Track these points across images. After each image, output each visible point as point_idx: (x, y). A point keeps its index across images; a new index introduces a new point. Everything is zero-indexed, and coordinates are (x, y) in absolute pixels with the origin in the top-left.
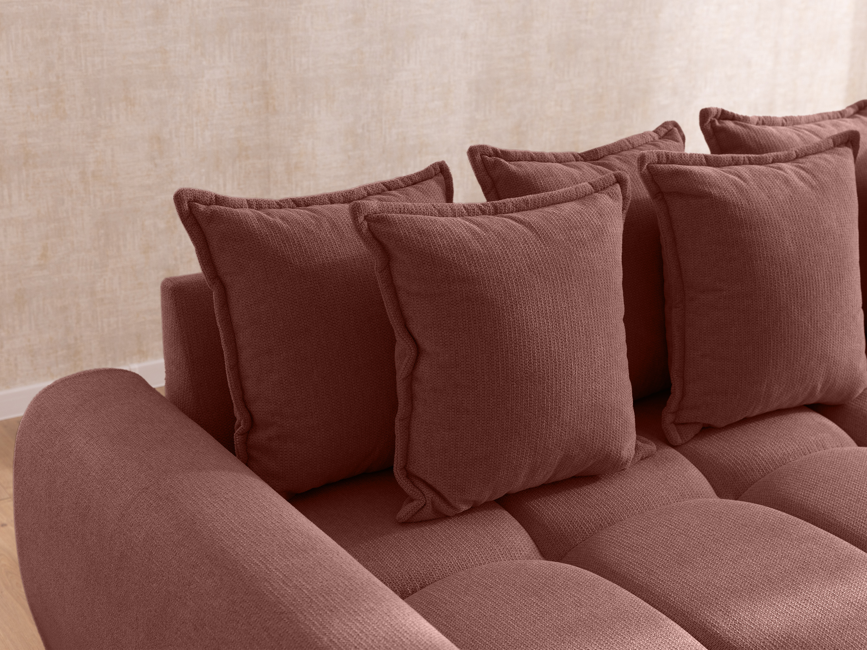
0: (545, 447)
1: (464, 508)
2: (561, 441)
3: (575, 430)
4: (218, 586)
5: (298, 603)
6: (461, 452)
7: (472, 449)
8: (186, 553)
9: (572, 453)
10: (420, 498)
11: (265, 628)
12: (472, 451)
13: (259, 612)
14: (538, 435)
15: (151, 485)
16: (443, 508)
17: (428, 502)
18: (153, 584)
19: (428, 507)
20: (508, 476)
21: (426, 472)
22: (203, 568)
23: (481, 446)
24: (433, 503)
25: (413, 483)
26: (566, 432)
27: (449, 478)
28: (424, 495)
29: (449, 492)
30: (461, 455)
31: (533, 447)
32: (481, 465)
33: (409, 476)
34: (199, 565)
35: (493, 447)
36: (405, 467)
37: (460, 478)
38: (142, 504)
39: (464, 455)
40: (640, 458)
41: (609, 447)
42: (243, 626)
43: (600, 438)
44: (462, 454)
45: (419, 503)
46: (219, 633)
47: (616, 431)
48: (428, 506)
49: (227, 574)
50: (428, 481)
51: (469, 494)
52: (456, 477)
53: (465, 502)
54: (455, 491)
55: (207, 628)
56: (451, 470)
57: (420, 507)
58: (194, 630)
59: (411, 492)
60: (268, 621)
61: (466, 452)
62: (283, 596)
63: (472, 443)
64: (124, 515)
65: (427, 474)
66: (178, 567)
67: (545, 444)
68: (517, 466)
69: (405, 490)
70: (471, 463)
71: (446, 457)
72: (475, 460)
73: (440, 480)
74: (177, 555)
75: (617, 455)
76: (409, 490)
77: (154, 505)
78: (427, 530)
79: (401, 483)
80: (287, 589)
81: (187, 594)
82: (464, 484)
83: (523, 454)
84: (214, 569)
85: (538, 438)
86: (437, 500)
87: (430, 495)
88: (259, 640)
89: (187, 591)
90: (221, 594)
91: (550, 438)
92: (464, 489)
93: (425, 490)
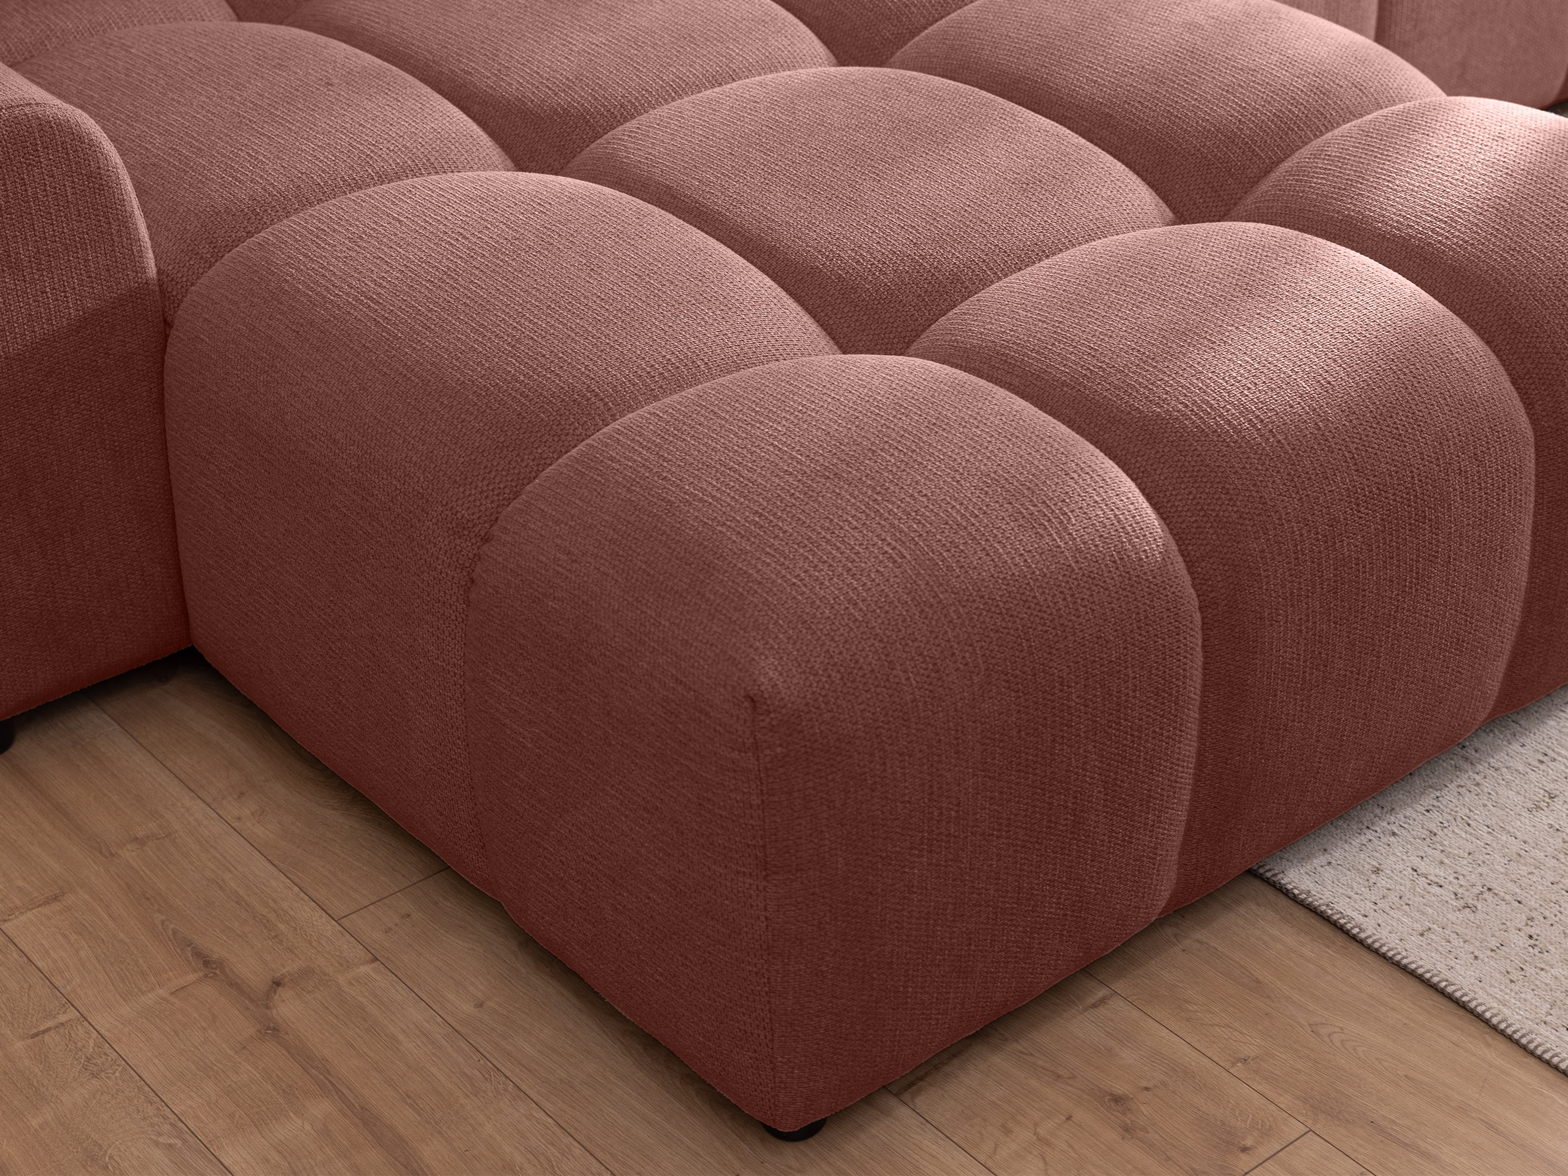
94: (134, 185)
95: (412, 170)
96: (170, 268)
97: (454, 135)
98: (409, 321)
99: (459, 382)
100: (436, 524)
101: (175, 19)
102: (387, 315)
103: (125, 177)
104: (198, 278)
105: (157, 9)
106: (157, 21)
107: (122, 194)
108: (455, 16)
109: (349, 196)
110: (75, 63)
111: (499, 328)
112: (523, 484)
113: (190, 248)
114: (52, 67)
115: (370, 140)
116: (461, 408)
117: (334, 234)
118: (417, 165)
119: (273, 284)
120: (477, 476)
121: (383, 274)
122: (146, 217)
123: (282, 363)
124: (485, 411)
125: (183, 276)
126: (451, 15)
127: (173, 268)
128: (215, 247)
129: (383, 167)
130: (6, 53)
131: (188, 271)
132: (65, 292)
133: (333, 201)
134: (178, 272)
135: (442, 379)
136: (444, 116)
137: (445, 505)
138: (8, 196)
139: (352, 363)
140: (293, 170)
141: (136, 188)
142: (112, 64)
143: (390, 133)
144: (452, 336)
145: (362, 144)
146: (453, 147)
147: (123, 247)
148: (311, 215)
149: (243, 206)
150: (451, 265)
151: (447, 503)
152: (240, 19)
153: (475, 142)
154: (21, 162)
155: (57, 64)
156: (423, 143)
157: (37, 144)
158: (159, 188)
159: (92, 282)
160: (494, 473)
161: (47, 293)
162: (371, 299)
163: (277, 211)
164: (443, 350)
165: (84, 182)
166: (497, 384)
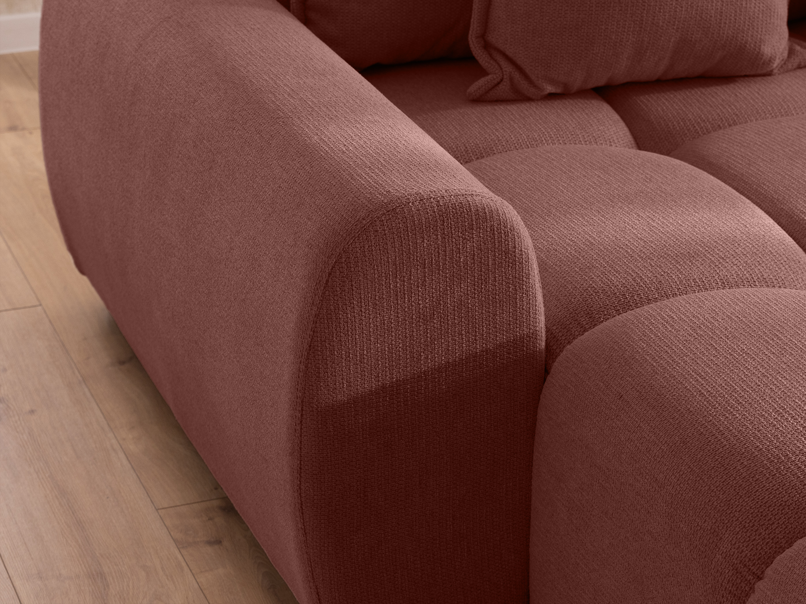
0: (653, 23)
1: (550, 89)
2: (675, 18)
3: (695, 7)
4: (221, 99)
5: (298, 110)
6: (547, 18)
7: (560, 15)
8: (197, 72)
9: (692, 38)
10: (497, 72)
11: (258, 131)
12: (560, 17)
13: (255, 118)
14: (644, 6)
15: (175, 14)
16: (523, 85)
17: (505, 77)
18: (161, 110)
19: (505, 84)
20: (605, 55)
21: (506, 42)
22: (210, 84)
23: (572, 12)
24: (511, 79)
25: (491, 55)
26: (682, 7)
27: (532, 50)
28: (501, 69)
29: (531, 66)
30: (547, 22)
31: (637, 20)
32: (571, 36)
33: (487, 46)
34: (207, 82)
35: (585, 14)
36: (483, 36)
37: (545, 51)
38: (161, 32)
39: (551, 22)
40: (795, 65)
41: (743, 36)
42: (238, 131)
43: (730, 23)
44: (548, 20)
45: (495, 77)
46: (215, 143)
47: (754, 18)
48: (504, 82)
49: (232, 87)
50: (508, 53)
51: (556, 71)
52: (539, 48)
53: (552, 81)
54: (538, 66)
55: (205, 142)
56: (534, 40)
57: (496, 82)
58: (194, 146)
59: (487, 64)
60: (263, 125)
61: (553, 18)
62: (284, 105)
63: (560, 8)
64: (141, 45)
65: (506, 44)
66: (187, 87)
67: (654, 20)
68: (617, 42)
69: (480, 61)
70: (558, 33)
71: (529, 24)
72: (564, 30)
73: (521, 52)
74: (187, 76)
75: (755, 50)
76: (484, 62)
77: (174, 32)
78: (500, 109)
79: (476, 54)
80: (291, 100)
81: (191, 112)
82: (549, 58)
83: (625, 28)
84: (221, 84)
85: (644, 9)
86: (517, 76)
87: (507, 68)
88: (250, 142)
89: (191, 108)
90: (223, 105)
91: (660, 12)
92: (549, 65)
93: (504, 63)
94: (539, 264)
95: (749, 282)
96: (554, 328)
97: (786, 259)
98: (726, 396)
99: (758, 449)
100: (725, 558)
101: (590, 142)
102: (710, 389)
103: (533, 256)
104: (574, 338)
105: (578, 133)
106: (577, 142)
107: (529, 270)
108: (801, 167)
109: (697, 294)
110: (512, 166)
111: (795, 411)
112: (797, 537)
113: (572, 315)
114: (494, 168)
115: (721, 254)
116: (756, 470)
117: (680, 322)
118: (753, 278)
119: (628, 353)
120: (762, 525)
121: (712, 358)
122: (543, 288)
123: (625, 414)
124: (775, 474)
125: (563, 335)
126: (798, 165)
127: (557, 328)
128: (590, 317)
129: (727, 276)
130: (464, 153)
131: (567, 332)
132: (476, 336)
133: (685, 296)
134: (560, 332)
135: (745, 444)
136: (781, 244)
137: (734, 545)
138: (446, 260)
139: (677, 422)
140: (658, 269)
141: (540, 266)
142: (537, 170)
143: (737, 251)
144: (758, 412)
145: (714, 256)
146: (783, 268)
147: (523, 309)
148: (667, 306)
149: (616, 291)
150: (765, 358)
151: (735, 543)
152: (640, 148)
153: (801, 267)
154: (459, 237)
155: (499, 166)
156: (761, 262)
157: (473, 224)
158: (556, 268)
159: (496, 332)
160: (776, 525)
161: (462, 335)
162: (699, 374)
163: (641, 298)
164: (749, 422)
165: (502, 256)
166: (788, 455)
